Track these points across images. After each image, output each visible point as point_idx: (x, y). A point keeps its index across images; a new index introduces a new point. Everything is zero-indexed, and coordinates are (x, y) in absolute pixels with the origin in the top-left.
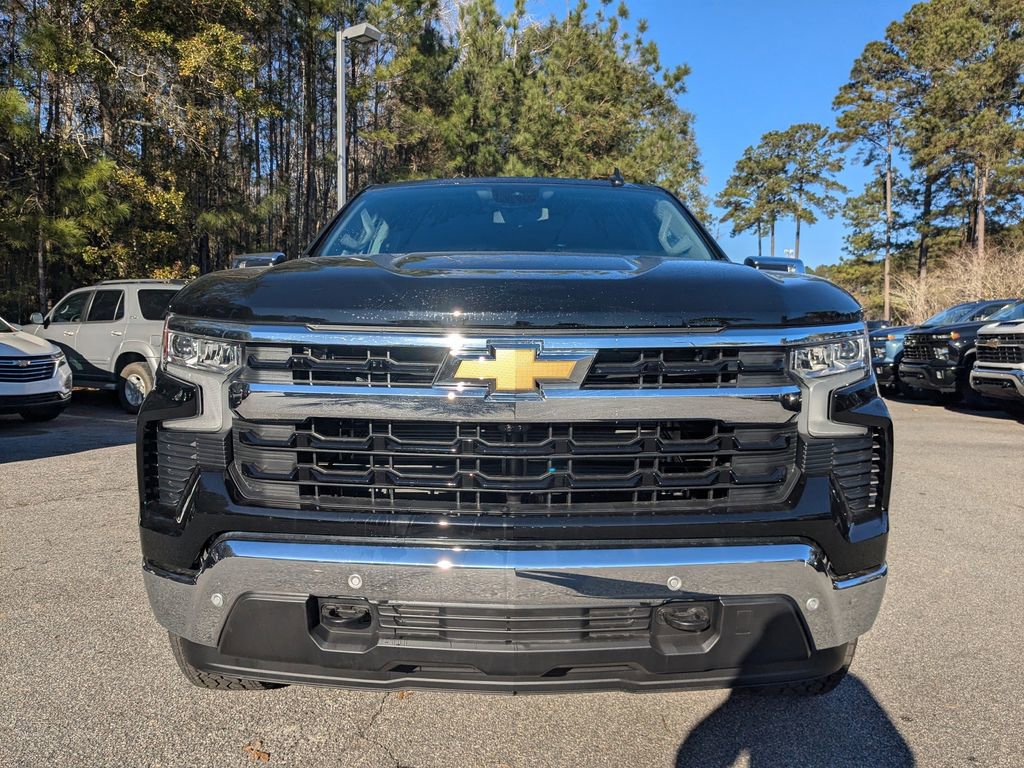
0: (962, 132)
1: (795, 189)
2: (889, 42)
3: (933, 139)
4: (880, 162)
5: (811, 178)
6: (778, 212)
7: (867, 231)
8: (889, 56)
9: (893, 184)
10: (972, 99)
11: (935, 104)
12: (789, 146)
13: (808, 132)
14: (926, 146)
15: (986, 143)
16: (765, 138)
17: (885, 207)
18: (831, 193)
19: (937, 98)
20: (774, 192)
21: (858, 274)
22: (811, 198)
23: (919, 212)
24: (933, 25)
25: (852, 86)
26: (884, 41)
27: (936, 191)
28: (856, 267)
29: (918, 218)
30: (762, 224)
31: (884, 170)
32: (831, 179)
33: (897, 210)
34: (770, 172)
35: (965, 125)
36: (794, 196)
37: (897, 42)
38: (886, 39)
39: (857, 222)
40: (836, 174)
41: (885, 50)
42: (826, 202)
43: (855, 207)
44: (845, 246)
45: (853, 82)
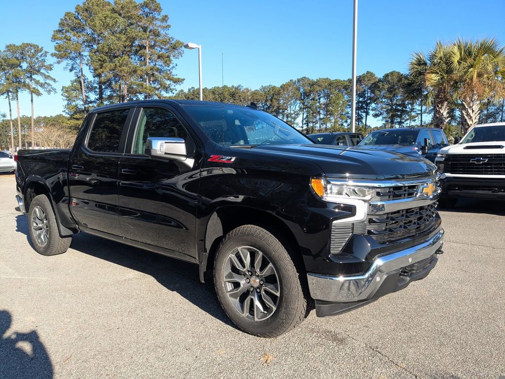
0: (116, 64)
1: (28, 77)
2: (76, 14)
3: (104, 65)
4: (77, 71)
5: (36, 72)
6: (20, 88)
7: (74, 103)
8: (77, 21)
9: (84, 82)
10: (118, 50)
11: (103, 49)
12: (22, 53)
13: (32, 48)
14: (101, 68)
15: (126, 71)
16: (7, 47)
17: (82, 93)
18: (48, 81)
19: (104, 47)
20: (16, 77)
21: (72, 124)
22: (37, 82)
23: (97, 97)
24: (97, 11)
25: (60, 31)
26: (74, 13)
27: (105, 88)
28: (71, 121)
29: (97, 99)
30: (10, 94)
31: (80, 75)
32: (47, 74)
33: (87, 95)
34: (13, 66)
35: (117, 61)
36: (28, 81)
37: (81, 15)
38: (75, 12)
39: (69, 99)
40: (49, 71)
41: (75, 17)
42: (46, 86)
43: (67, 91)
44: (64, 110)
45: (60, 29)
